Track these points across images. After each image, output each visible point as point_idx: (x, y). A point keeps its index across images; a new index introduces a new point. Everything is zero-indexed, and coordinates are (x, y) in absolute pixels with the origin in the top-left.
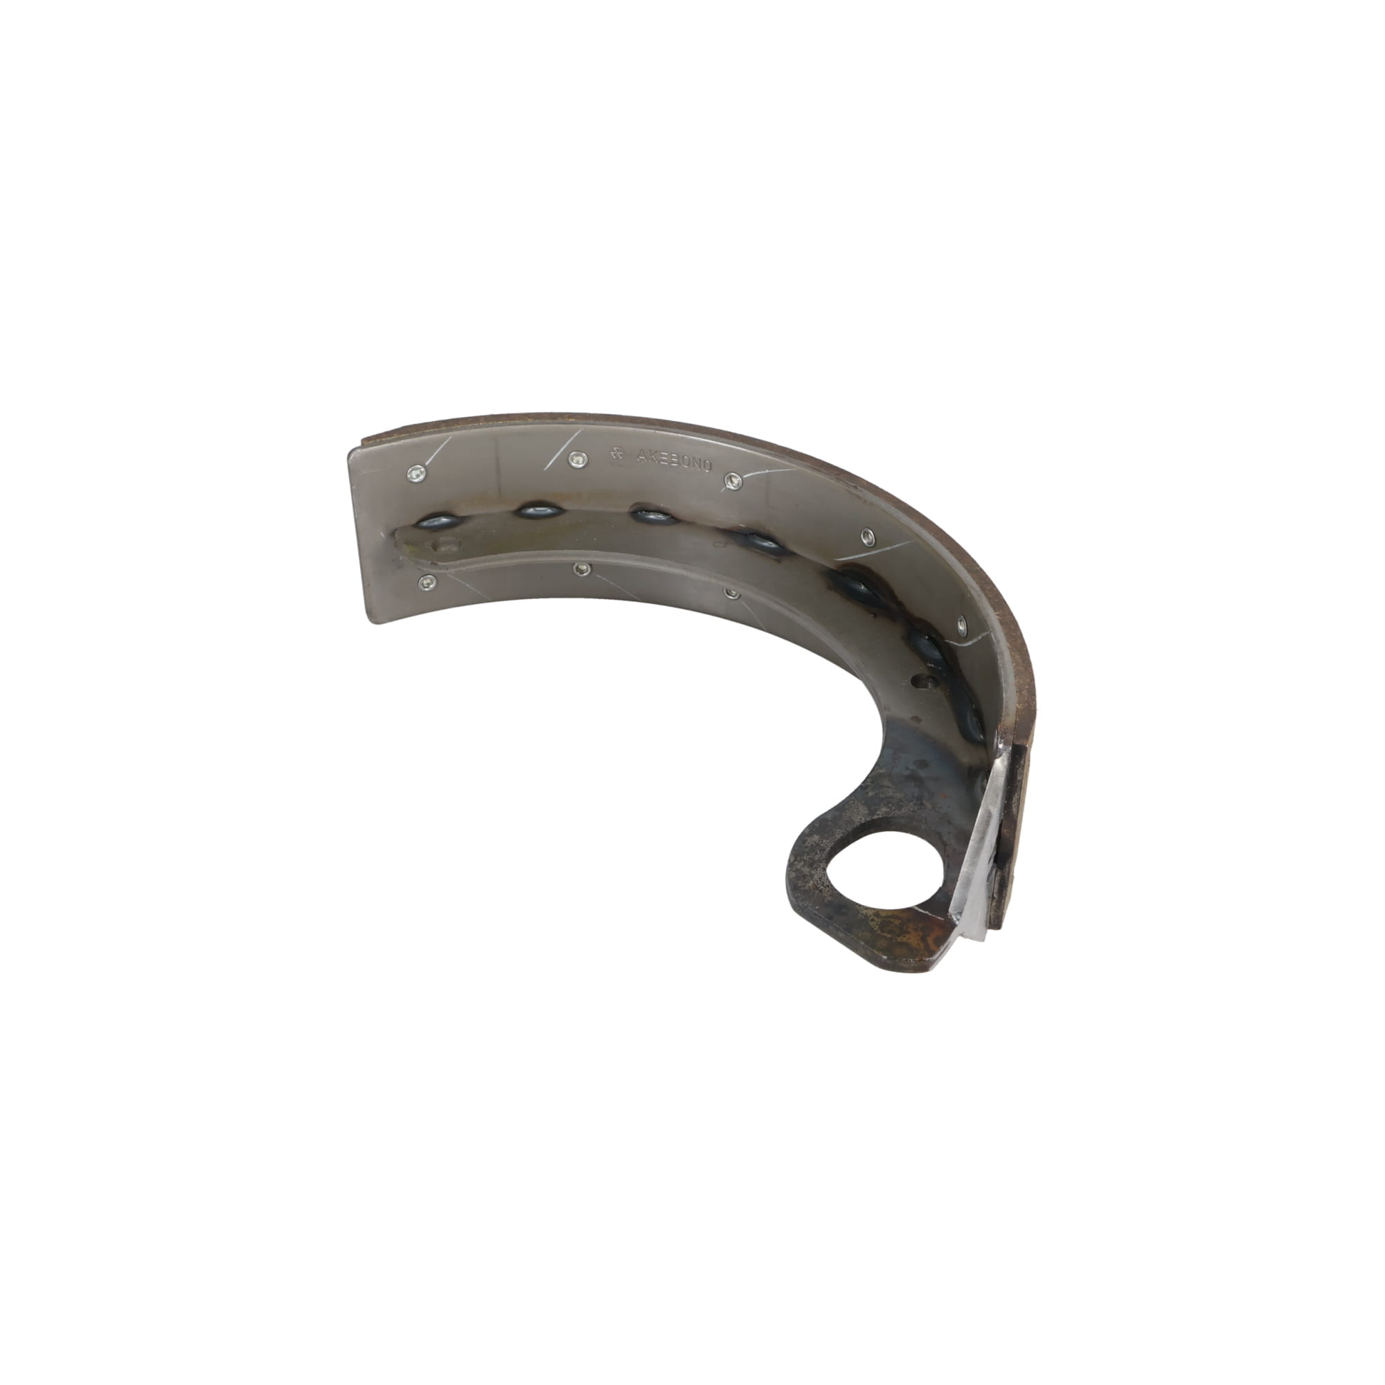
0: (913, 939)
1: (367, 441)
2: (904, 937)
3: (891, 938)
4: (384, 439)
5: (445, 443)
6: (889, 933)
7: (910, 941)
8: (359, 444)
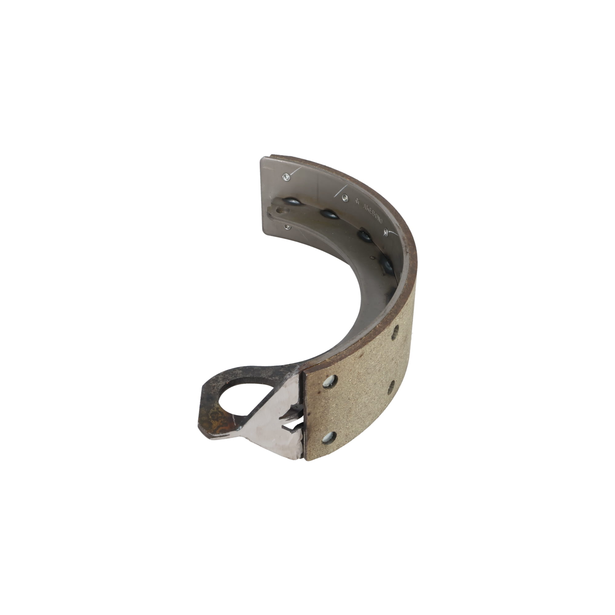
0: (215, 424)
1: (273, 156)
2: (214, 421)
3: (210, 419)
4: (278, 157)
5: (299, 169)
6: (212, 417)
7: (214, 424)
8: (269, 156)
